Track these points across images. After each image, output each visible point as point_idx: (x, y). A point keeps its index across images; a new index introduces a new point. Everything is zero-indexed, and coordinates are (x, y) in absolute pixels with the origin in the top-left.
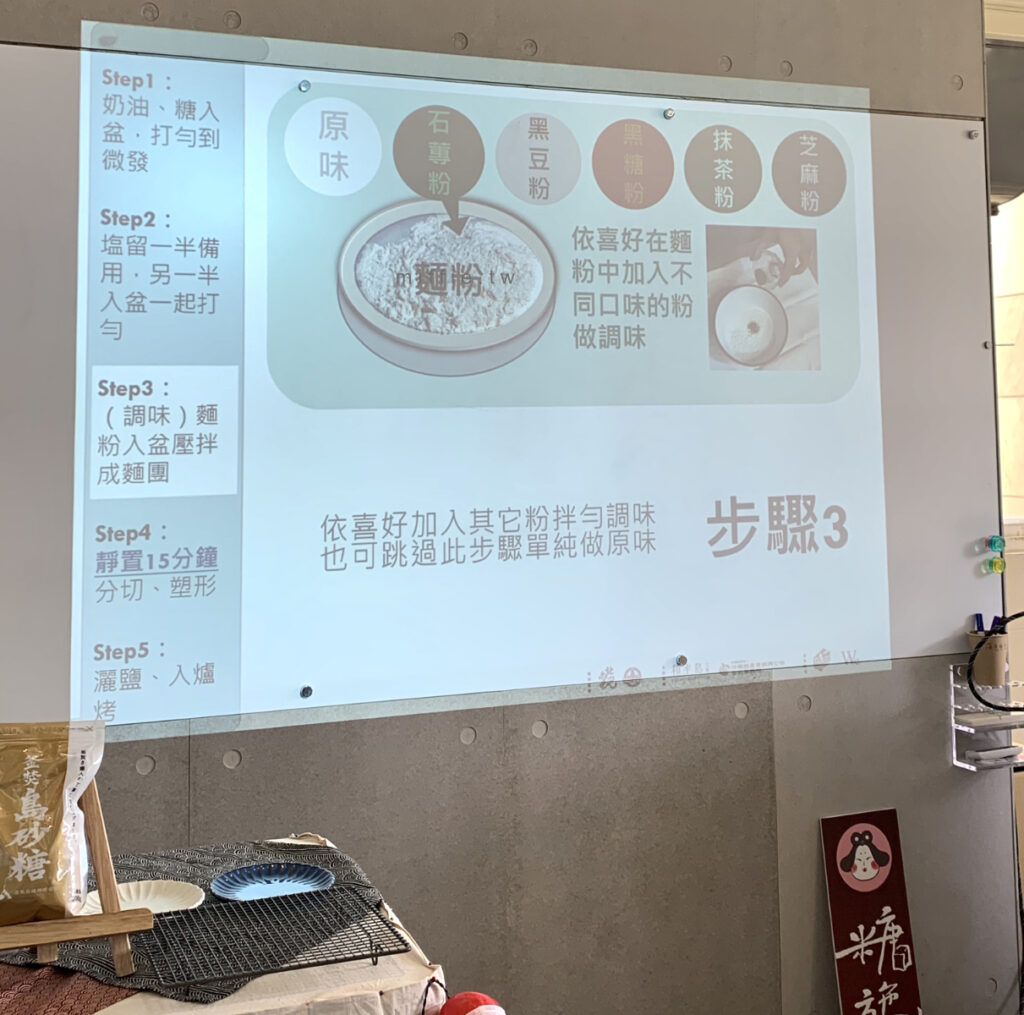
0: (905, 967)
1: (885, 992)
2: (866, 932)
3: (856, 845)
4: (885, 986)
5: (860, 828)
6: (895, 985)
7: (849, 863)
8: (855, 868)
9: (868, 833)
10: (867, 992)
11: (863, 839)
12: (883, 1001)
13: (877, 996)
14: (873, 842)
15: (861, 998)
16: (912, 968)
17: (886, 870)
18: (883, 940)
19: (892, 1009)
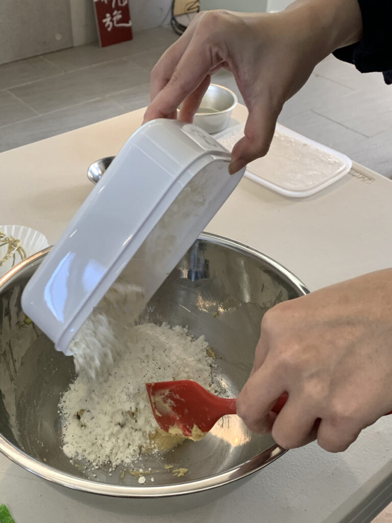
0: (125, 3)
1: (116, 15)
4: (115, 12)
6: (120, 12)
10: (108, 15)
12: (115, 19)
13: (112, 16)
15: (105, 17)
16: (127, 5)
19: (118, 22)
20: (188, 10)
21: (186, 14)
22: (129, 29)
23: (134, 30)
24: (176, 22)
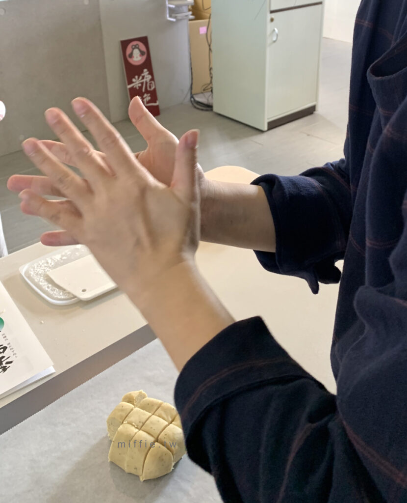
0: (153, 88)
1: (146, 97)
2: (139, 78)
3: (133, 49)
4: (145, 95)
5: (135, 43)
6: (149, 95)
7: (131, 55)
8: (133, 57)
9: (137, 45)
11: (136, 47)
12: (145, 100)
14: (140, 48)
16: (155, 90)
17: (145, 57)
18: (144, 80)
19: (148, 102)
20: (204, 90)
21: (202, 93)
22: (157, 107)
23: (161, 108)
24: (195, 100)
